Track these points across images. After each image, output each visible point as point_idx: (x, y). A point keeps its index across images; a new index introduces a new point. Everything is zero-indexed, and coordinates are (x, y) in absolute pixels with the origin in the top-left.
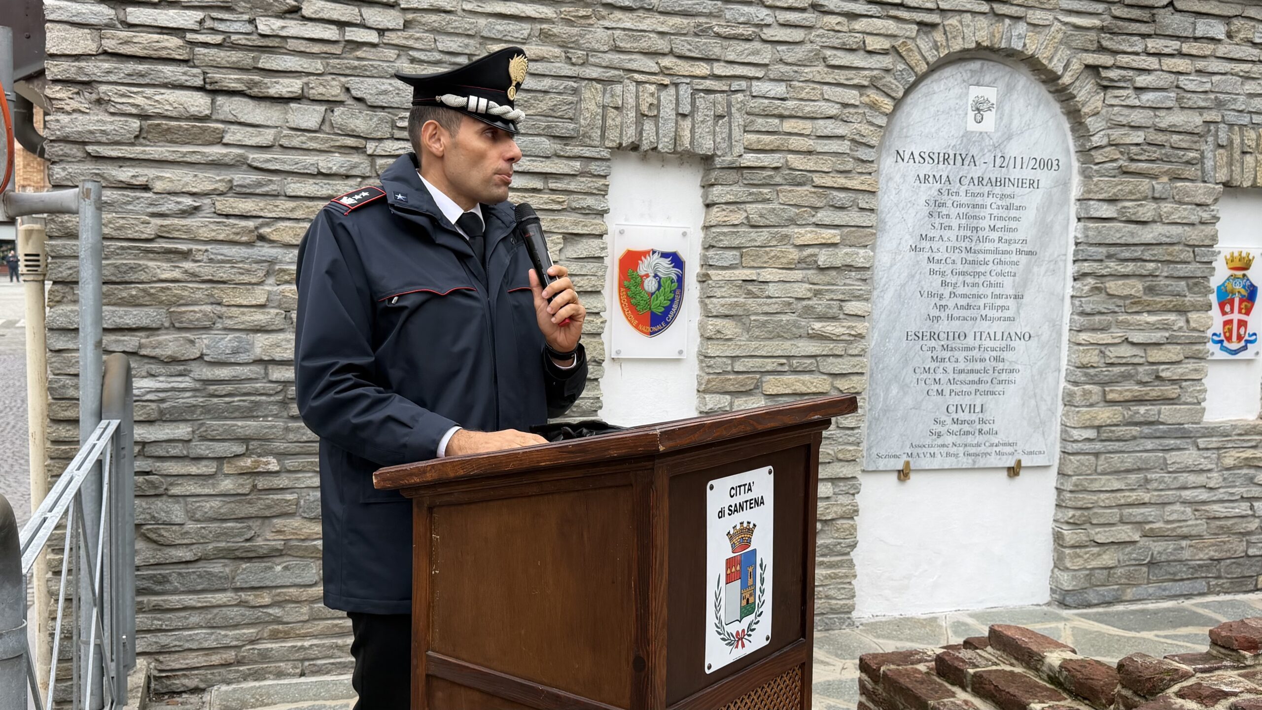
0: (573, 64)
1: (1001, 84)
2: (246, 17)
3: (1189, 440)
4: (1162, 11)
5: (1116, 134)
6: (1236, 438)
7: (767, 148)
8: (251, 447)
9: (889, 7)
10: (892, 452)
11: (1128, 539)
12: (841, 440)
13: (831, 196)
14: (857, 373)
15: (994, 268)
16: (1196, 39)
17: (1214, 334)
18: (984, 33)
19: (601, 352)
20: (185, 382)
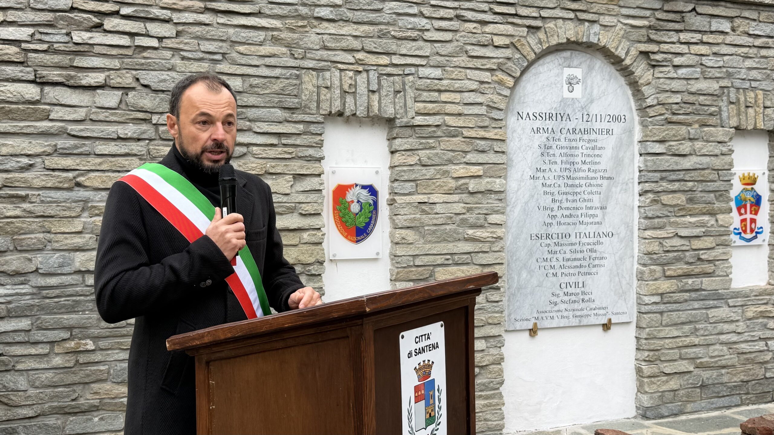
0: (296, 59)
1: (584, 66)
2: (64, 31)
3: (722, 301)
4: (688, 14)
5: (662, 97)
6: (753, 298)
7: (431, 112)
8: (74, 333)
9: (508, 16)
10: (525, 317)
11: (686, 370)
12: (490, 310)
13: (475, 144)
14: (499, 264)
15: (587, 189)
16: (712, 32)
17: (735, 229)
18: (572, 32)
19: (323, 255)
20: (25, 289)
